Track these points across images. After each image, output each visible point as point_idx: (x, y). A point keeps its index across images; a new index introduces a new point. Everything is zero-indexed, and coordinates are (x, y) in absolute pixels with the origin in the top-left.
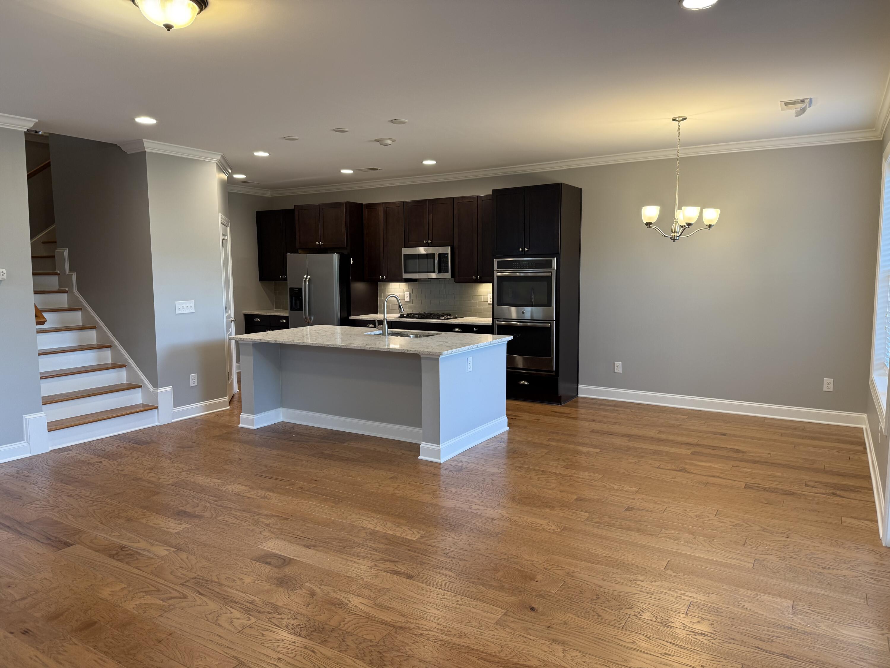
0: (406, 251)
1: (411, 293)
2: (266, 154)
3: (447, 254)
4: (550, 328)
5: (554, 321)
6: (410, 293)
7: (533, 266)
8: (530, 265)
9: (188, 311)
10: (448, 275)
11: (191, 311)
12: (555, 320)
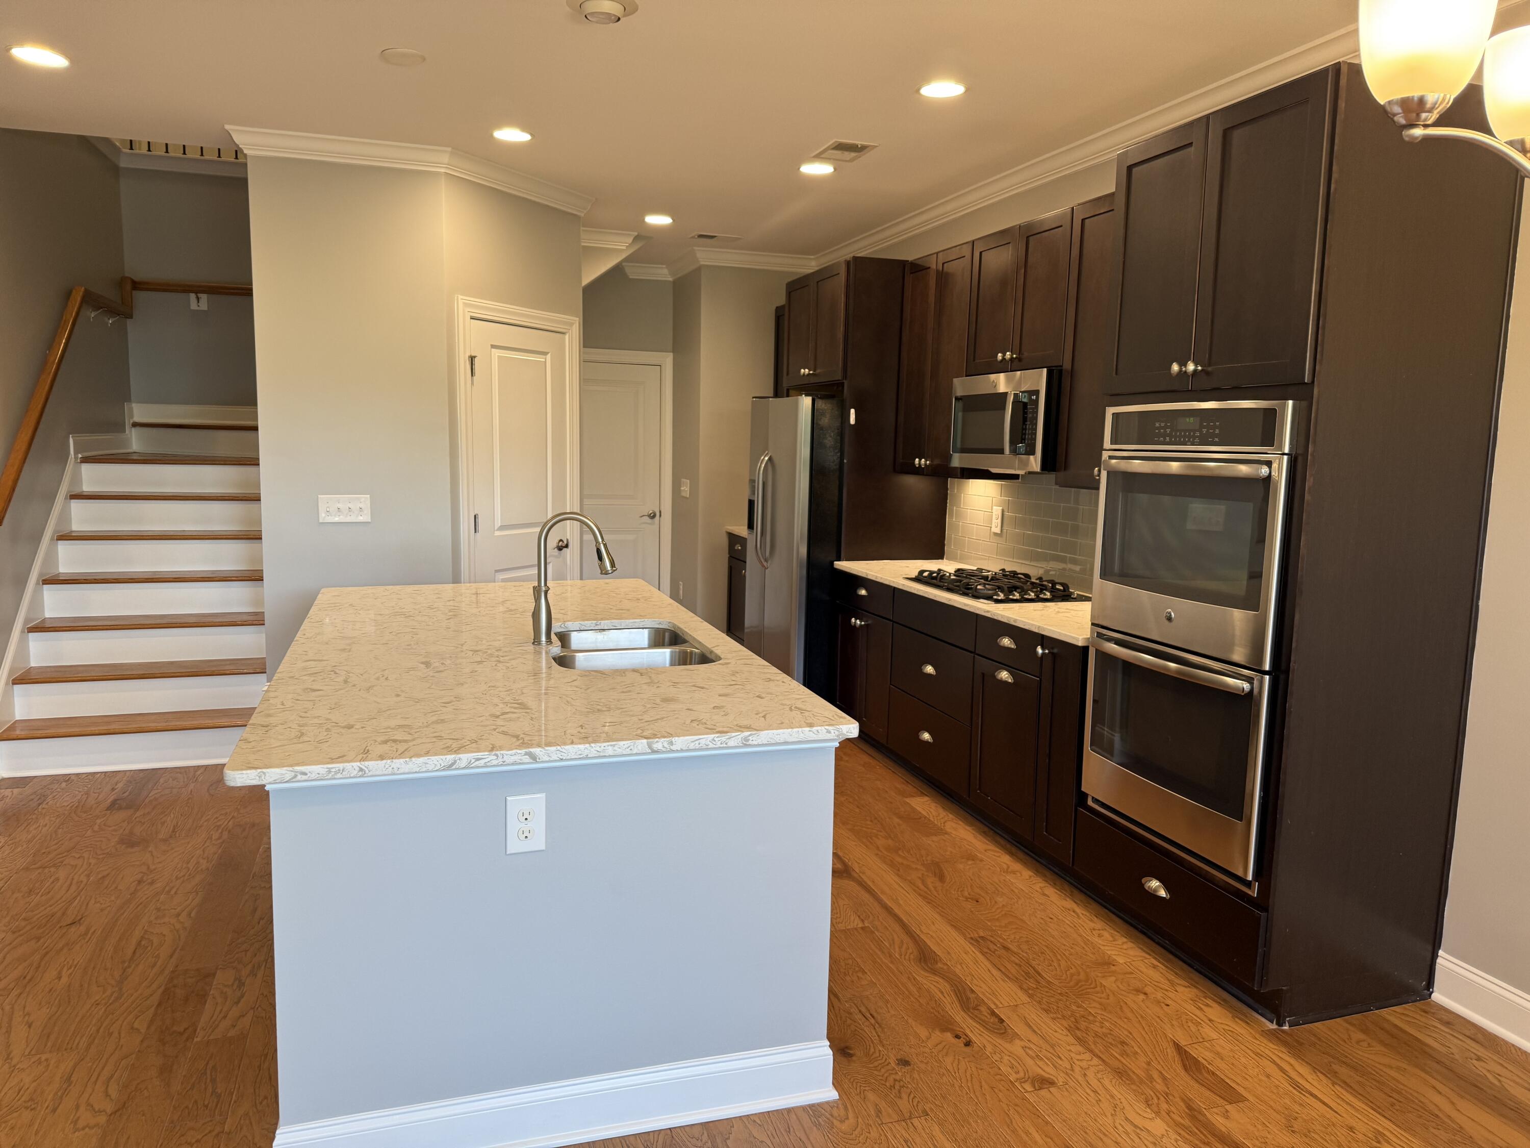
0: (962, 386)
1: (1006, 510)
2: (523, 137)
3: (1037, 393)
4: (1249, 699)
5: (1265, 673)
6: (1003, 511)
7: (1214, 435)
8: (1204, 431)
9: (348, 519)
10: (1035, 463)
11: (361, 519)
12: (1267, 667)
